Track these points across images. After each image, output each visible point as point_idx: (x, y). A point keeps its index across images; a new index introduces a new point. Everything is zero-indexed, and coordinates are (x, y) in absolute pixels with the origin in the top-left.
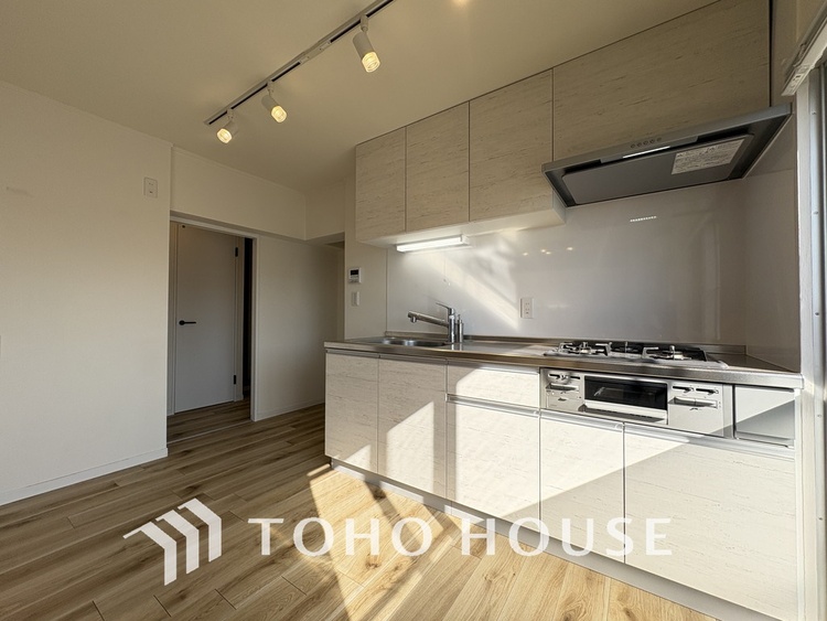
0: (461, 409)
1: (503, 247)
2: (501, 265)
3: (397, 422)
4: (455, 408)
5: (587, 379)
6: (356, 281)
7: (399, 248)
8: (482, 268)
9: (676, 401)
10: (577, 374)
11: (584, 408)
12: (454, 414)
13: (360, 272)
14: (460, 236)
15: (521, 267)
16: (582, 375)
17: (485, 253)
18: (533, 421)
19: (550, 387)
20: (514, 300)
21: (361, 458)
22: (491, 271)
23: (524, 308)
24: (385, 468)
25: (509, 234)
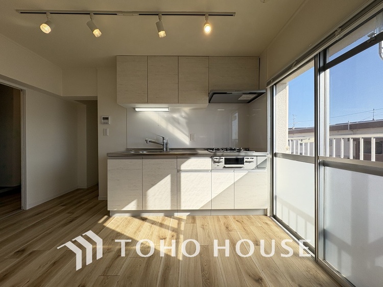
0: (183, 175)
1: (183, 114)
2: (183, 121)
3: (153, 185)
4: (180, 175)
5: (225, 158)
6: (107, 123)
7: (137, 110)
8: (174, 122)
9: (246, 162)
10: (222, 157)
11: (225, 167)
12: (180, 177)
13: (109, 119)
14: (168, 108)
15: (190, 122)
16: (224, 157)
17: (176, 115)
18: (209, 174)
19: (215, 162)
20: (188, 134)
21: (132, 206)
22: (179, 123)
23: (191, 137)
24: (146, 206)
25: (186, 110)
